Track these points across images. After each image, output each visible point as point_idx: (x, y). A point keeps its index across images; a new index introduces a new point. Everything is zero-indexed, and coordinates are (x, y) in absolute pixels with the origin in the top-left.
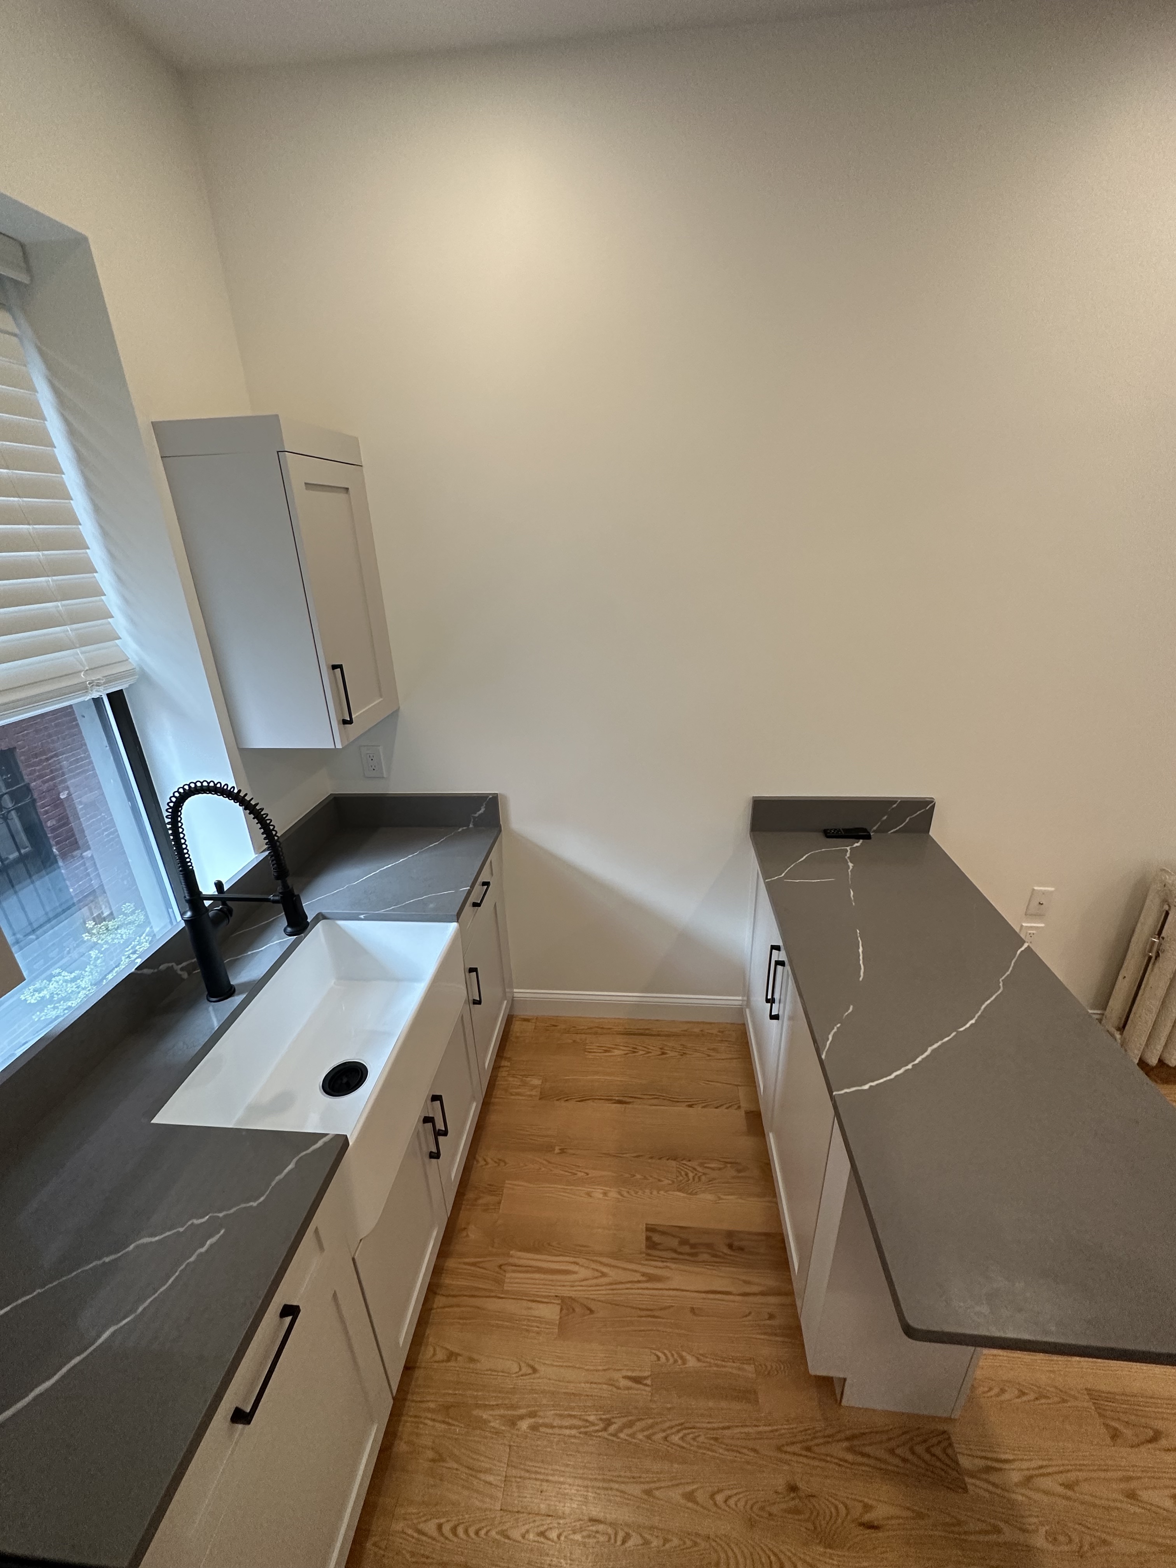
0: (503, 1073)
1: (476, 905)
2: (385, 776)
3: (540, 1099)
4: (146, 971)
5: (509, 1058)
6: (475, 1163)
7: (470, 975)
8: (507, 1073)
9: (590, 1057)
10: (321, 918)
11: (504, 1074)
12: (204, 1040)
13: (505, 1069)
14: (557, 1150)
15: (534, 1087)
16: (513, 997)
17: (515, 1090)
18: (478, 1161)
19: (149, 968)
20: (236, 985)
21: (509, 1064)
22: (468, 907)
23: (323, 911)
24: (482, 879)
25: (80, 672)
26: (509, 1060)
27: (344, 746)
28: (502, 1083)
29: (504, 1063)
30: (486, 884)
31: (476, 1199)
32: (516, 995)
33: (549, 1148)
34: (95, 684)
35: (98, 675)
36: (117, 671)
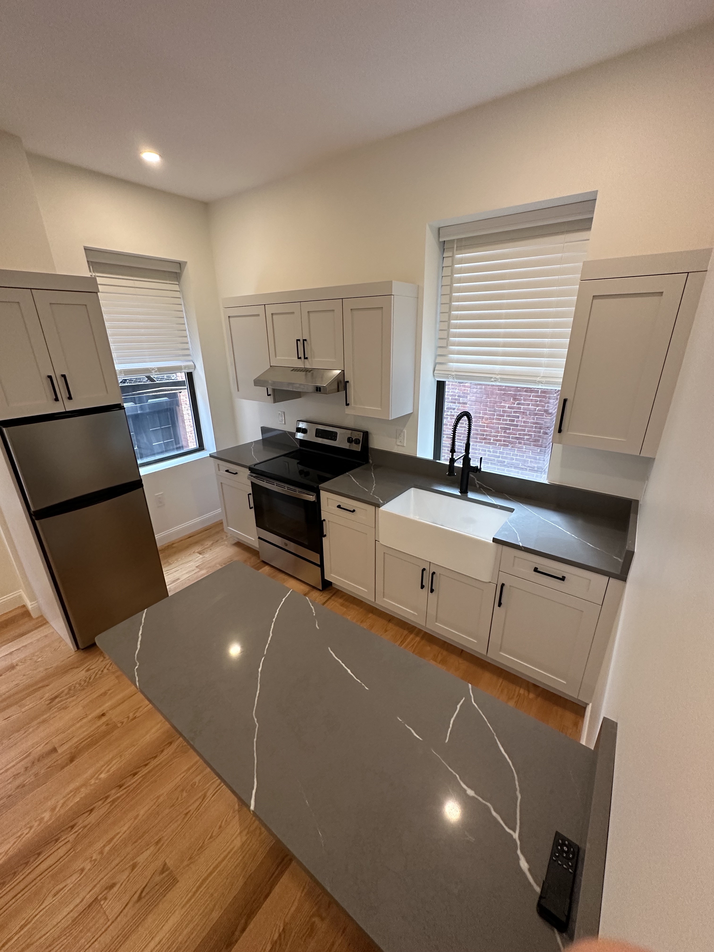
35: (544, 380)
36: (557, 381)
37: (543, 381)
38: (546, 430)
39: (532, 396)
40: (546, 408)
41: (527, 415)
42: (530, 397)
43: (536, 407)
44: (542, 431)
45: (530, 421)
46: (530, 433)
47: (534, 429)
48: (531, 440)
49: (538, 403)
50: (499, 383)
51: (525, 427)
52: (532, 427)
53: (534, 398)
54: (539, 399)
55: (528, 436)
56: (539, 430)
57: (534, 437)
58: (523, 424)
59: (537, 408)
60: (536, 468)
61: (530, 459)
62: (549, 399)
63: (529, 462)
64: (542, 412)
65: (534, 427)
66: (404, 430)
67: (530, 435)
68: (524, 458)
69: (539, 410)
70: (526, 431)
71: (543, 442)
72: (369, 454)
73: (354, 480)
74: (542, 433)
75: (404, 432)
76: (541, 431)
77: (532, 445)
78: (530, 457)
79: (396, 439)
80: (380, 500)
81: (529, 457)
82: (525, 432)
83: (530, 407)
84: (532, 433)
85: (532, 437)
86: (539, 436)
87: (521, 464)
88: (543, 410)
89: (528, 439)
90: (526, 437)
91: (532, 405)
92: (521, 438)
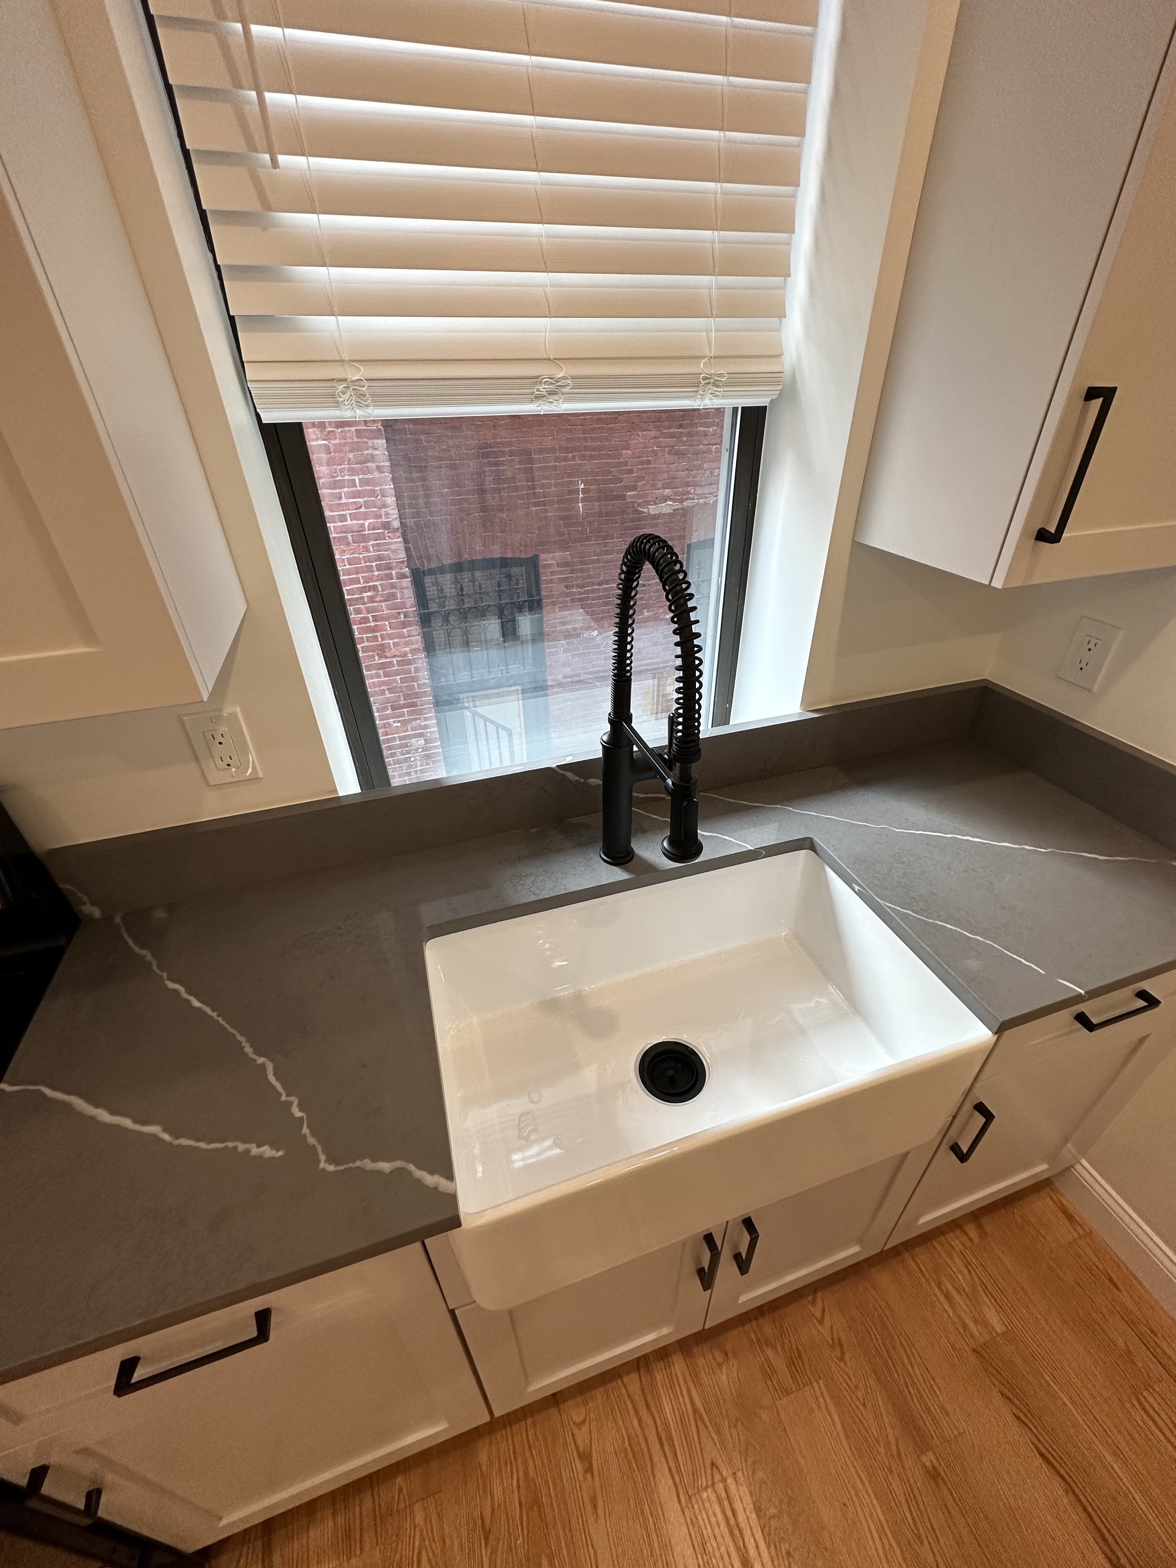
0: (955, 1241)
1: (1082, 1019)
2: (1095, 689)
3: (974, 1351)
4: (569, 774)
5: (985, 1233)
6: (810, 1299)
7: (971, 1115)
8: (962, 1248)
9: (1138, 1419)
10: (808, 845)
11: (956, 1243)
12: (546, 894)
13: (964, 1238)
14: (928, 1459)
15: (984, 1323)
16: (1072, 1166)
17: (950, 1287)
18: (814, 1302)
19: (574, 773)
20: (637, 856)
21: (976, 1240)
22: (1066, 1016)
23: (816, 839)
24: (1148, 986)
25: (702, 357)
26: (983, 1234)
27: (1005, 587)
28: (943, 1253)
29: (972, 1231)
30: (1152, 1002)
31: (768, 1343)
32: (1078, 1167)
33: (922, 1443)
34: (712, 381)
35: (722, 369)
36: (753, 370)
37: (721, 375)
38: (401, 569)
39: (343, 495)
40: (384, 519)
41: (348, 544)
42: (341, 498)
43: (362, 522)
44: (394, 573)
45: (361, 556)
46: (371, 584)
47: (376, 573)
48: (378, 599)
49: (363, 510)
50: (566, 401)
51: (357, 573)
52: (370, 569)
53: (351, 501)
54: (361, 500)
55: (369, 591)
56: (388, 572)
57: (382, 591)
58: (348, 567)
59: (367, 524)
60: (410, 655)
61: (392, 639)
62: (383, 496)
63: (392, 646)
64: (379, 529)
65: (375, 569)
66: (227, 711)
67: (374, 588)
68: (378, 641)
69: (371, 527)
70: (362, 581)
71: (406, 596)
72: (61, 886)
73: (104, 1116)
74: (395, 578)
75: (234, 715)
76: (391, 574)
77: (384, 608)
78: (391, 637)
79: (197, 759)
80: (419, 1173)
81: (388, 635)
82: (359, 583)
83: (349, 522)
84: (376, 583)
85: (379, 591)
86: (393, 586)
87: (378, 655)
88: (380, 526)
89: (371, 599)
90: (365, 595)
91: (353, 517)
92: (356, 599)
